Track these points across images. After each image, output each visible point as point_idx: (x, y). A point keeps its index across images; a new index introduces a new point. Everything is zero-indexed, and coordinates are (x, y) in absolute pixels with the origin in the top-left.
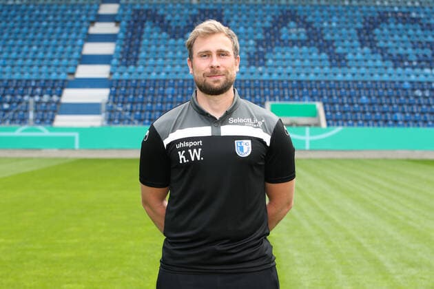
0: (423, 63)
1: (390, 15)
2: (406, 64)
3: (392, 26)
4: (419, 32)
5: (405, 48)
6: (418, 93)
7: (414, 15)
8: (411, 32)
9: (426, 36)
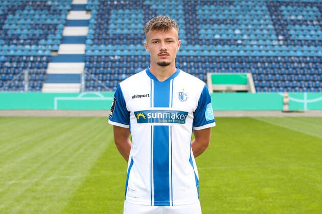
0: (28, 41)
1: (30, 3)
2: (15, 41)
3: (26, 12)
4: (44, 16)
5: (22, 29)
6: (7, 64)
7: (49, 3)
8: (37, 17)
9: (45, 19)
